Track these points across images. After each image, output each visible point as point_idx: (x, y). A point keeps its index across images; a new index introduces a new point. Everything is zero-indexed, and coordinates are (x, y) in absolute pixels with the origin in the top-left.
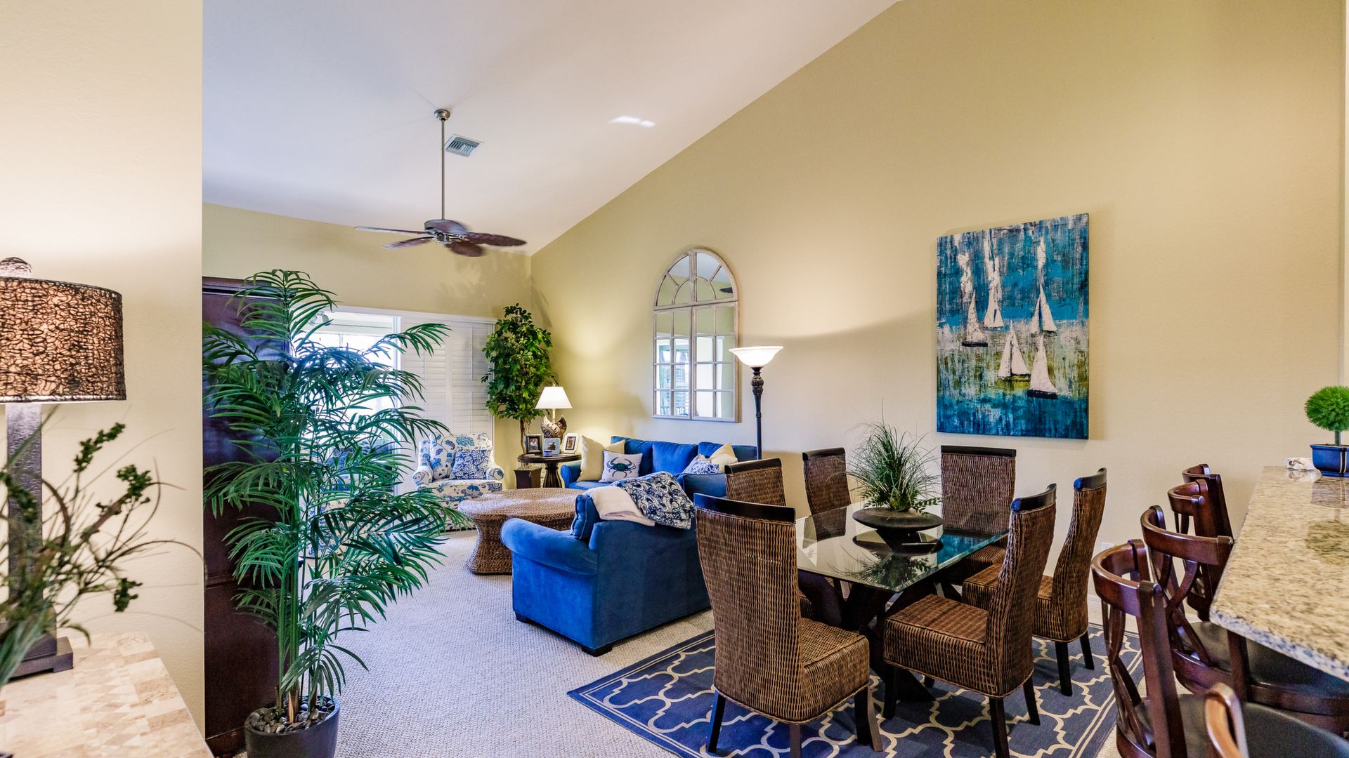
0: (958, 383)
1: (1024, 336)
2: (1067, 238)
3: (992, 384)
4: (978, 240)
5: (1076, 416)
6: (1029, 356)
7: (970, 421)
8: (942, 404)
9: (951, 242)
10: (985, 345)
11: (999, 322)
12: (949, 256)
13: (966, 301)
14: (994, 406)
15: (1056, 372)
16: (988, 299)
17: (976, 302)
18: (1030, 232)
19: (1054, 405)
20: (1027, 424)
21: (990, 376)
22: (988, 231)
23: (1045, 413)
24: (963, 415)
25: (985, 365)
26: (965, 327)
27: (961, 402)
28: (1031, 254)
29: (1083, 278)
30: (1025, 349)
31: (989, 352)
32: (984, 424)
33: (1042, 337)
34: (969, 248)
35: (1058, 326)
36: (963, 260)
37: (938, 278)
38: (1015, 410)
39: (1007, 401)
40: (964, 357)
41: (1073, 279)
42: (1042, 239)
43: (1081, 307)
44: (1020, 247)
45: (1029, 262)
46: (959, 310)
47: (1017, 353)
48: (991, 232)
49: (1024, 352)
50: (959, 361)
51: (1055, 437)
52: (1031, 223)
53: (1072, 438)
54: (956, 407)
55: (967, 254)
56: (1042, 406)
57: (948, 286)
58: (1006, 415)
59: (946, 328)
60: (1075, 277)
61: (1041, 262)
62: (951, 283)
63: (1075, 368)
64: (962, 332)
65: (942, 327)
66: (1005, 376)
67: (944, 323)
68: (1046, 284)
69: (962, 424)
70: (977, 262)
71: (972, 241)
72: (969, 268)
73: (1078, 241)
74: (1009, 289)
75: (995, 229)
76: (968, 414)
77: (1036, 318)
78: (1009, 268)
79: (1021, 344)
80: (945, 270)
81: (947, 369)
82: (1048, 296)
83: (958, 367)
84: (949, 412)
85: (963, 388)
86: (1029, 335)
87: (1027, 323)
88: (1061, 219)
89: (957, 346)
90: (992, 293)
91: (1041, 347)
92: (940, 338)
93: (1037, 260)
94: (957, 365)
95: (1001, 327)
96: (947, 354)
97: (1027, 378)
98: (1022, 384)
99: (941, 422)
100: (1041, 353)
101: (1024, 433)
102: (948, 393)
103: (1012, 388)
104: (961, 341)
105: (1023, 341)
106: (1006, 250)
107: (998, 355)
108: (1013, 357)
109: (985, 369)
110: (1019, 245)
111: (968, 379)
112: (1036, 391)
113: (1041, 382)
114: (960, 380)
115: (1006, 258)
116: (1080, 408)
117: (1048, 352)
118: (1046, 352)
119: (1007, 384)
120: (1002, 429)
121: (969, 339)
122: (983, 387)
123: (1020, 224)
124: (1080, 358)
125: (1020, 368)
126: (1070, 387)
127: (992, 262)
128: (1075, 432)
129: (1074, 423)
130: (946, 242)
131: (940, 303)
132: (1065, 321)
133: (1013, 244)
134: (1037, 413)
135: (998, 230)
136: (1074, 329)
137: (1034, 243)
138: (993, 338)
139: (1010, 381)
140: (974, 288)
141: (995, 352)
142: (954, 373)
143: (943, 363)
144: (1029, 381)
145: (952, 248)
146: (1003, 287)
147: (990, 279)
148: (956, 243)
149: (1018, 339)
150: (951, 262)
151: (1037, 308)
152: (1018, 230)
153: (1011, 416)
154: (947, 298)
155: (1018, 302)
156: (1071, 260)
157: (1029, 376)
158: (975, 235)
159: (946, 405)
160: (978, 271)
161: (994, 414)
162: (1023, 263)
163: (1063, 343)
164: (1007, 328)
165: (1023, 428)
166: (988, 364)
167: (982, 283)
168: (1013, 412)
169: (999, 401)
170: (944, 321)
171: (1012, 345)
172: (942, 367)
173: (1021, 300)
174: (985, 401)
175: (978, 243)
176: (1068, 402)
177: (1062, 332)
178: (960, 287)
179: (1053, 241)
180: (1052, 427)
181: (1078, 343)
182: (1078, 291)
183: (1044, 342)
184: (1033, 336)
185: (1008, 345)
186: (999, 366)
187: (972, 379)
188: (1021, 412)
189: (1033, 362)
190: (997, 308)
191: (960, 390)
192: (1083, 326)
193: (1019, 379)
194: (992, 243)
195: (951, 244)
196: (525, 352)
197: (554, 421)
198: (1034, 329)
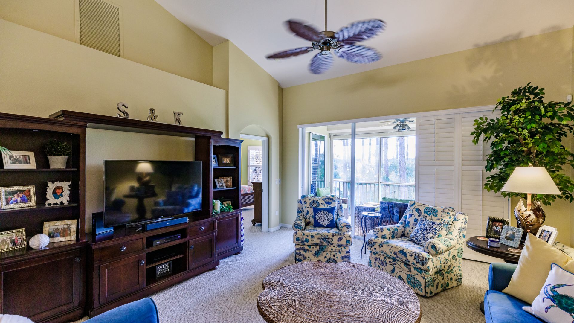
196: (520, 130)
197: (529, 208)
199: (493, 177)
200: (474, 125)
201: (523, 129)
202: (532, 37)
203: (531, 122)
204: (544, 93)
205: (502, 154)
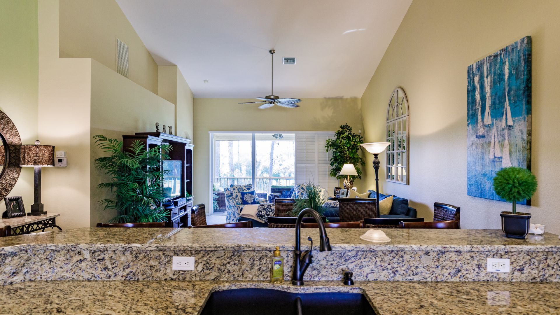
0: (475, 163)
1: (499, 130)
3: (487, 164)
4: (482, 66)
6: (502, 144)
7: (479, 189)
8: (469, 177)
9: (472, 69)
10: (484, 137)
11: (490, 121)
12: (471, 78)
13: (477, 107)
14: (488, 179)
15: (513, 155)
16: (486, 105)
17: (481, 108)
18: (502, 57)
21: (487, 158)
22: (486, 59)
25: (484, 151)
26: (477, 125)
27: (476, 175)
28: (503, 71)
29: (525, 85)
30: (500, 139)
31: (486, 142)
32: (484, 192)
33: (507, 130)
34: (479, 72)
35: (514, 122)
36: (476, 80)
37: (467, 94)
40: (477, 145)
41: (520, 86)
42: (507, 60)
43: (524, 107)
45: (502, 77)
46: (475, 114)
47: (497, 142)
49: (499, 141)
50: (475, 148)
52: (502, 49)
54: (474, 179)
55: (478, 76)
57: (471, 98)
61: (507, 76)
62: (472, 96)
64: (476, 129)
65: (469, 126)
66: (492, 158)
67: (470, 123)
68: (509, 92)
69: (476, 191)
70: (481, 80)
71: (480, 67)
72: (478, 85)
73: (521, 58)
74: (494, 97)
75: (488, 57)
76: (478, 184)
77: (504, 117)
78: (494, 83)
79: (498, 135)
80: (470, 88)
81: (470, 153)
82: (509, 100)
83: (475, 152)
84: (471, 182)
85: (476, 167)
86: (502, 129)
87: (501, 121)
88: (515, 43)
89: (474, 138)
90: (487, 100)
91: (507, 138)
92: (469, 133)
93: (505, 75)
95: (491, 124)
96: (471, 144)
97: (501, 160)
98: (499, 164)
99: (468, 189)
102: (471, 169)
103: (495, 166)
104: (476, 135)
105: (499, 133)
106: (493, 70)
107: (489, 143)
108: (495, 145)
109: (484, 153)
111: (478, 160)
112: (504, 168)
113: (506, 162)
114: (475, 161)
115: (493, 76)
117: (510, 142)
118: (509, 140)
119: (493, 164)
120: (491, 195)
121: (479, 133)
122: (484, 165)
123: (498, 51)
124: (523, 144)
125: (498, 153)
127: (487, 80)
130: (470, 69)
131: (468, 110)
132: (517, 118)
133: (495, 66)
135: (490, 57)
136: (521, 124)
137: (504, 63)
138: (487, 132)
139: (494, 161)
140: (480, 99)
141: (488, 141)
142: (473, 156)
144: (501, 162)
145: (472, 73)
146: (492, 96)
147: (486, 91)
148: (474, 70)
149: (497, 132)
150: (472, 82)
151: (505, 109)
152: (497, 56)
154: (471, 106)
155: (497, 106)
156: (518, 73)
157: (502, 158)
158: (481, 62)
160: (482, 87)
161: (488, 185)
162: (500, 78)
163: (516, 134)
164: (493, 124)
166: (486, 150)
167: (483, 95)
171: (495, 136)
173: (498, 104)
174: (484, 175)
177: (515, 126)
178: (475, 99)
179: (512, 59)
182: (522, 95)
183: (508, 134)
185: (493, 137)
186: (490, 151)
189: (503, 148)
190: (489, 111)
192: (525, 120)
193: (498, 160)
194: (487, 67)
195: (472, 71)
196: (344, 147)
197: (348, 181)
198: (504, 125)
199: (334, 169)
200: (326, 142)
201: (346, 146)
202: (347, 99)
203: (348, 143)
204: (352, 130)
205: (338, 158)
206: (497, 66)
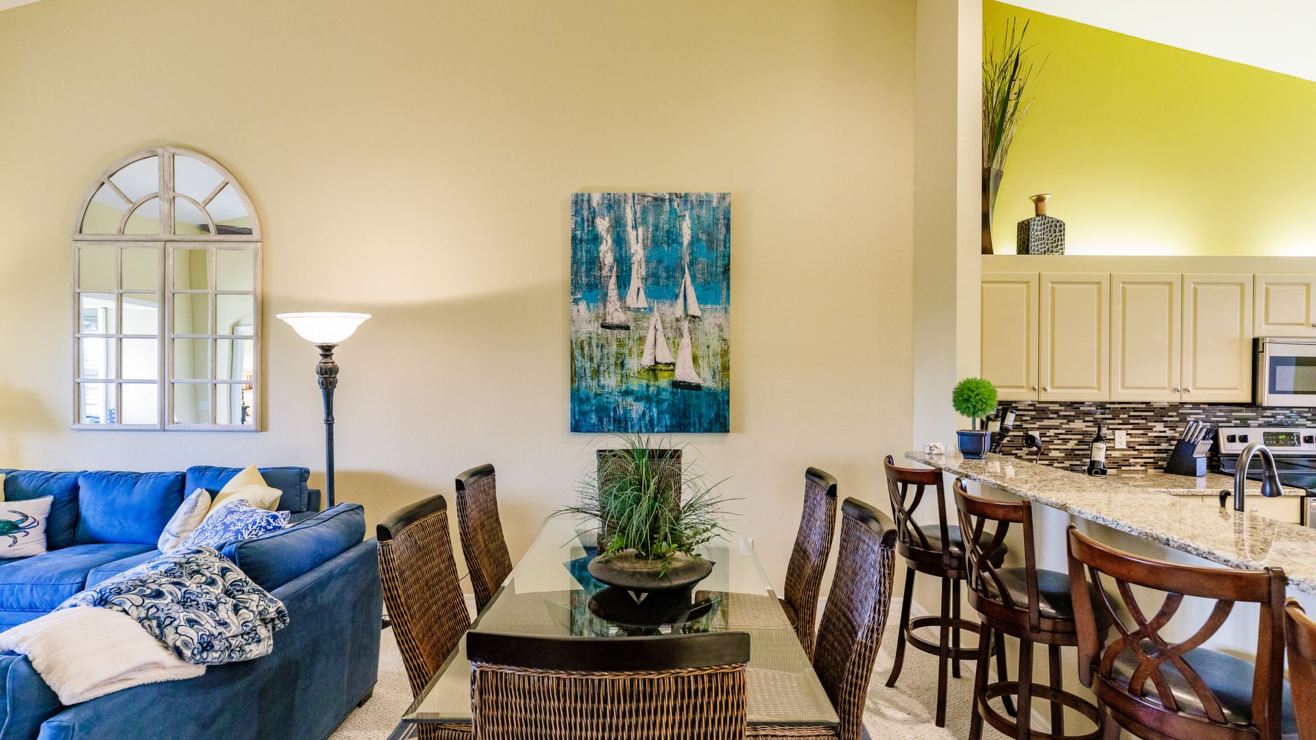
0: (596, 373)
1: (668, 320)
2: (712, 217)
3: (634, 374)
4: (619, 204)
5: (719, 409)
6: (674, 342)
7: (610, 417)
8: (577, 398)
9: (589, 201)
10: (627, 328)
11: (642, 303)
12: (585, 218)
13: (606, 274)
14: (637, 399)
15: (700, 361)
16: (631, 275)
17: (617, 277)
18: (676, 206)
19: (698, 397)
20: (671, 418)
21: (633, 364)
22: (630, 196)
23: (689, 406)
24: (602, 410)
25: (627, 352)
26: (605, 306)
27: (600, 395)
28: (677, 229)
29: (726, 262)
30: (670, 335)
31: (632, 336)
32: (626, 421)
33: (687, 322)
34: (609, 212)
35: (703, 311)
36: (603, 225)
37: (572, 243)
38: (659, 402)
39: (650, 393)
40: (602, 341)
41: (717, 261)
42: (687, 214)
43: (724, 292)
44: (666, 219)
45: (674, 237)
46: (597, 285)
47: (661, 340)
48: (634, 197)
49: (668, 338)
50: (597, 346)
51: (700, 432)
52: (676, 194)
53: (715, 432)
54: (594, 402)
55: (607, 219)
56: (687, 398)
57: (584, 254)
58: (650, 408)
59: (583, 305)
60: (719, 260)
61: (686, 240)
62: (588, 251)
63: (719, 357)
64: (601, 312)
65: (577, 304)
66: (649, 365)
67: (580, 299)
68: (692, 264)
69: (601, 421)
70: (618, 230)
71: (613, 204)
72: (609, 236)
73: (722, 221)
74: (653, 265)
75: (639, 195)
76: (609, 409)
77: (681, 300)
78: (653, 241)
79: (666, 328)
80: (581, 234)
81: (583, 355)
82: (693, 277)
83: (597, 353)
84: (586, 408)
85: (602, 379)
86: (674, 319)
87: (672, 305)
88: (707, 194)
89: (594, 327)
90: (635, 268)
91: (686, 333)
92: (575, 318)
93: (682, 236)
94: (595, 350)
95: (645, 309)
96: (584, 337)
97: (671, 367)
98: (667, 374)
99: (575, 420)
100: (686, 340)
101: (668, 429)
102: (584, 384)
103: (656, 378)
104: (600, 322)
105: (668, 325)
106: (651, 220)
107: (641, 339)
108: (657, 343)
109: (627, 356)
110: (665, 217)
111: (608, 368)
112: (680, 381)
113: (685, 372)
114: (598, 369)
115: (650, 230)
116: (723, 400)
117: (693, 340)
118: (691, 338)
119: (651, 374)
120: (646, 425)
121: (609, 320)
122: (625, 377)
123: (665, 193)
124: (723, 346)
125: (664, 356)
126: (714, 377)
127: (635, 232)
128: (718, 425)
129: (717, 416)
130: (582, 200)
131: (575, 274)
132: (709, 306)
133: (658, 215)
134: (682, 406)
135: (642, 196)
136: (717, 315)
137: (679, 217)
138: (636, 320)
139: (653, 370)
140: (615, 260)
141: (638, 336)
142: (591, 359)
143: (577, 348)
144: (673, 370)
145: (589, 208)
146: (647, 262)
147: (632, 251)
148: (594, 204)
149: (663, 322)
150: (588, 226)
151: (682, 289)
152: (663, 200)
153: (655, 410)
154: (584, 268)
155: (662, 281)
156: (715, 241)
157: (674, 364)
158: (616, 197)
159: (582, 399)
160: (620, 241)
161: (637, 408)
162: (669, 238)
163: (707, 330)
164: (651, 309)
165: (668, 424)
166: (630, 351)
167: (623, 255)
168: (657, 406)
169: (643, 394)
170: (579, 296)
171: (656, 330)
172: (577, 353)
173: (666, 279)
174: (627, 393)
175: (619, 207)
176: (712, 394)
177: (706, 318)
178: (598, 257)
179: (698, 217)
180: (697, 421)
181: (721, 330)
182: (721, 275)
183: (689, 328)
184: (677, 320)
185: (652, 331)
186: (642, 353)
187: (612, 368)
188: (665, 406)
189: (678, 349)
190: (641, 285)
191: (599, 381)
192: (726, 312)
193: (664, 368)
194: (635, 210)
195: (589, 204)
198: (679, 312)
206: (663, 216)
